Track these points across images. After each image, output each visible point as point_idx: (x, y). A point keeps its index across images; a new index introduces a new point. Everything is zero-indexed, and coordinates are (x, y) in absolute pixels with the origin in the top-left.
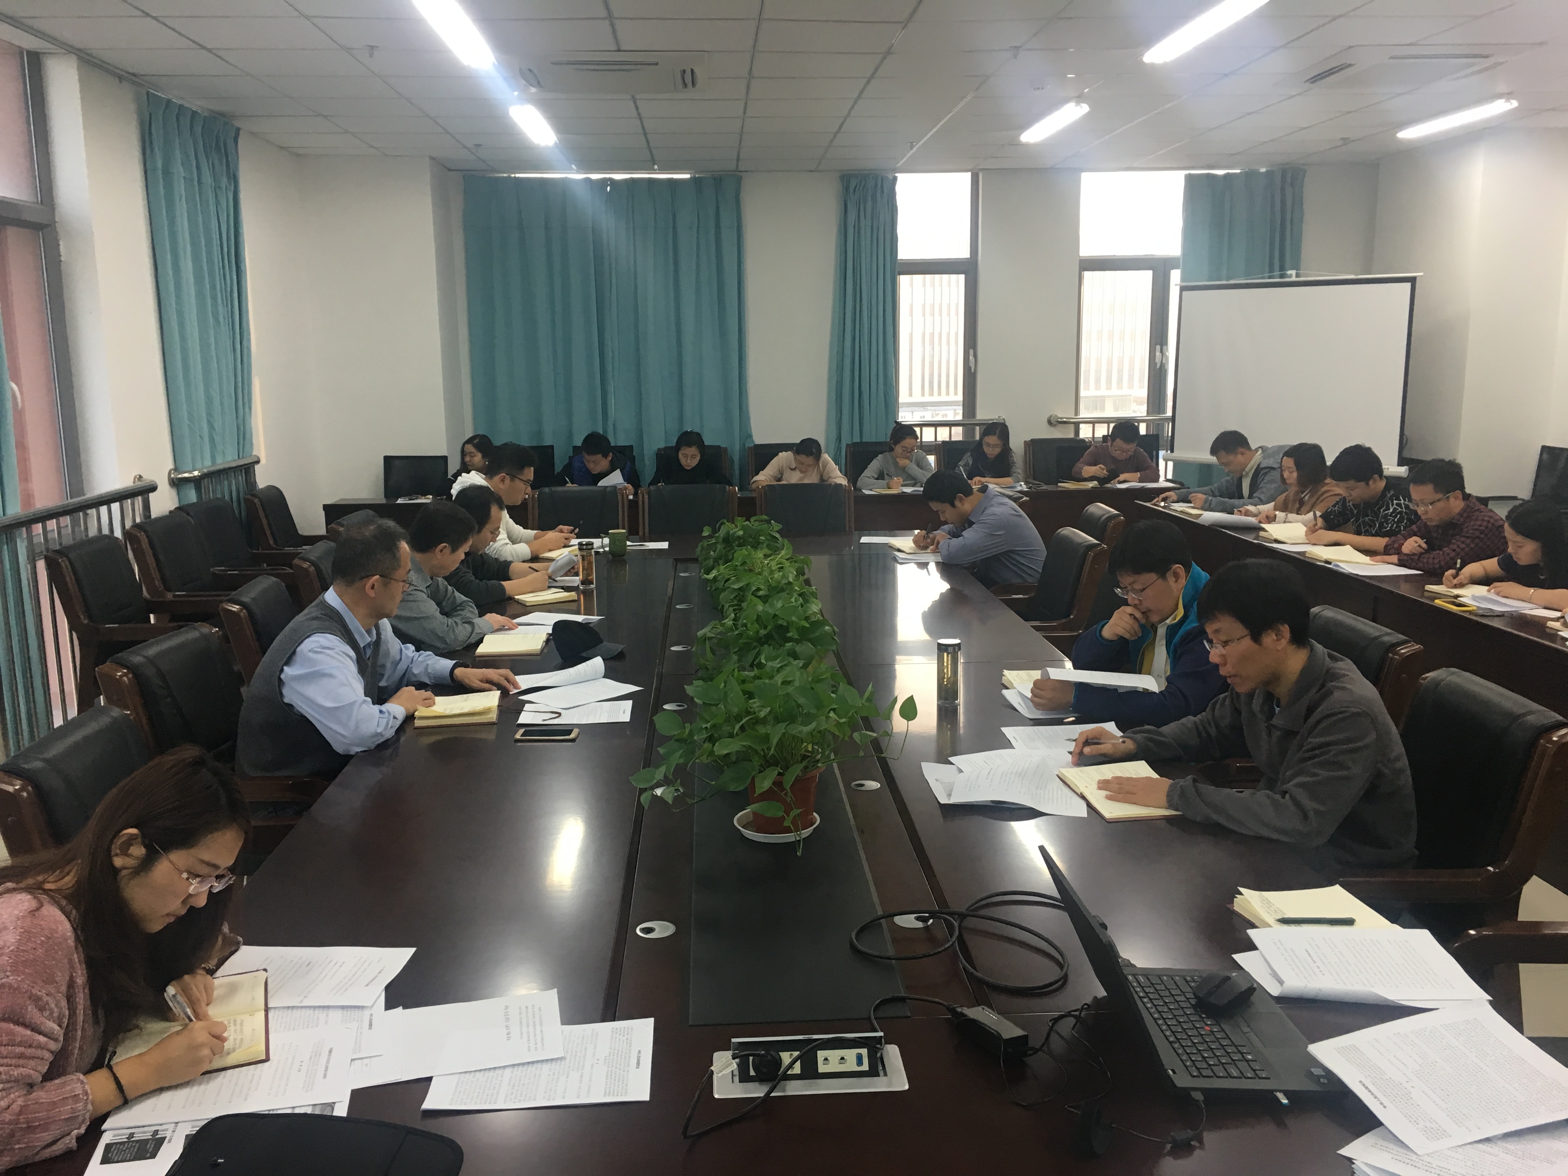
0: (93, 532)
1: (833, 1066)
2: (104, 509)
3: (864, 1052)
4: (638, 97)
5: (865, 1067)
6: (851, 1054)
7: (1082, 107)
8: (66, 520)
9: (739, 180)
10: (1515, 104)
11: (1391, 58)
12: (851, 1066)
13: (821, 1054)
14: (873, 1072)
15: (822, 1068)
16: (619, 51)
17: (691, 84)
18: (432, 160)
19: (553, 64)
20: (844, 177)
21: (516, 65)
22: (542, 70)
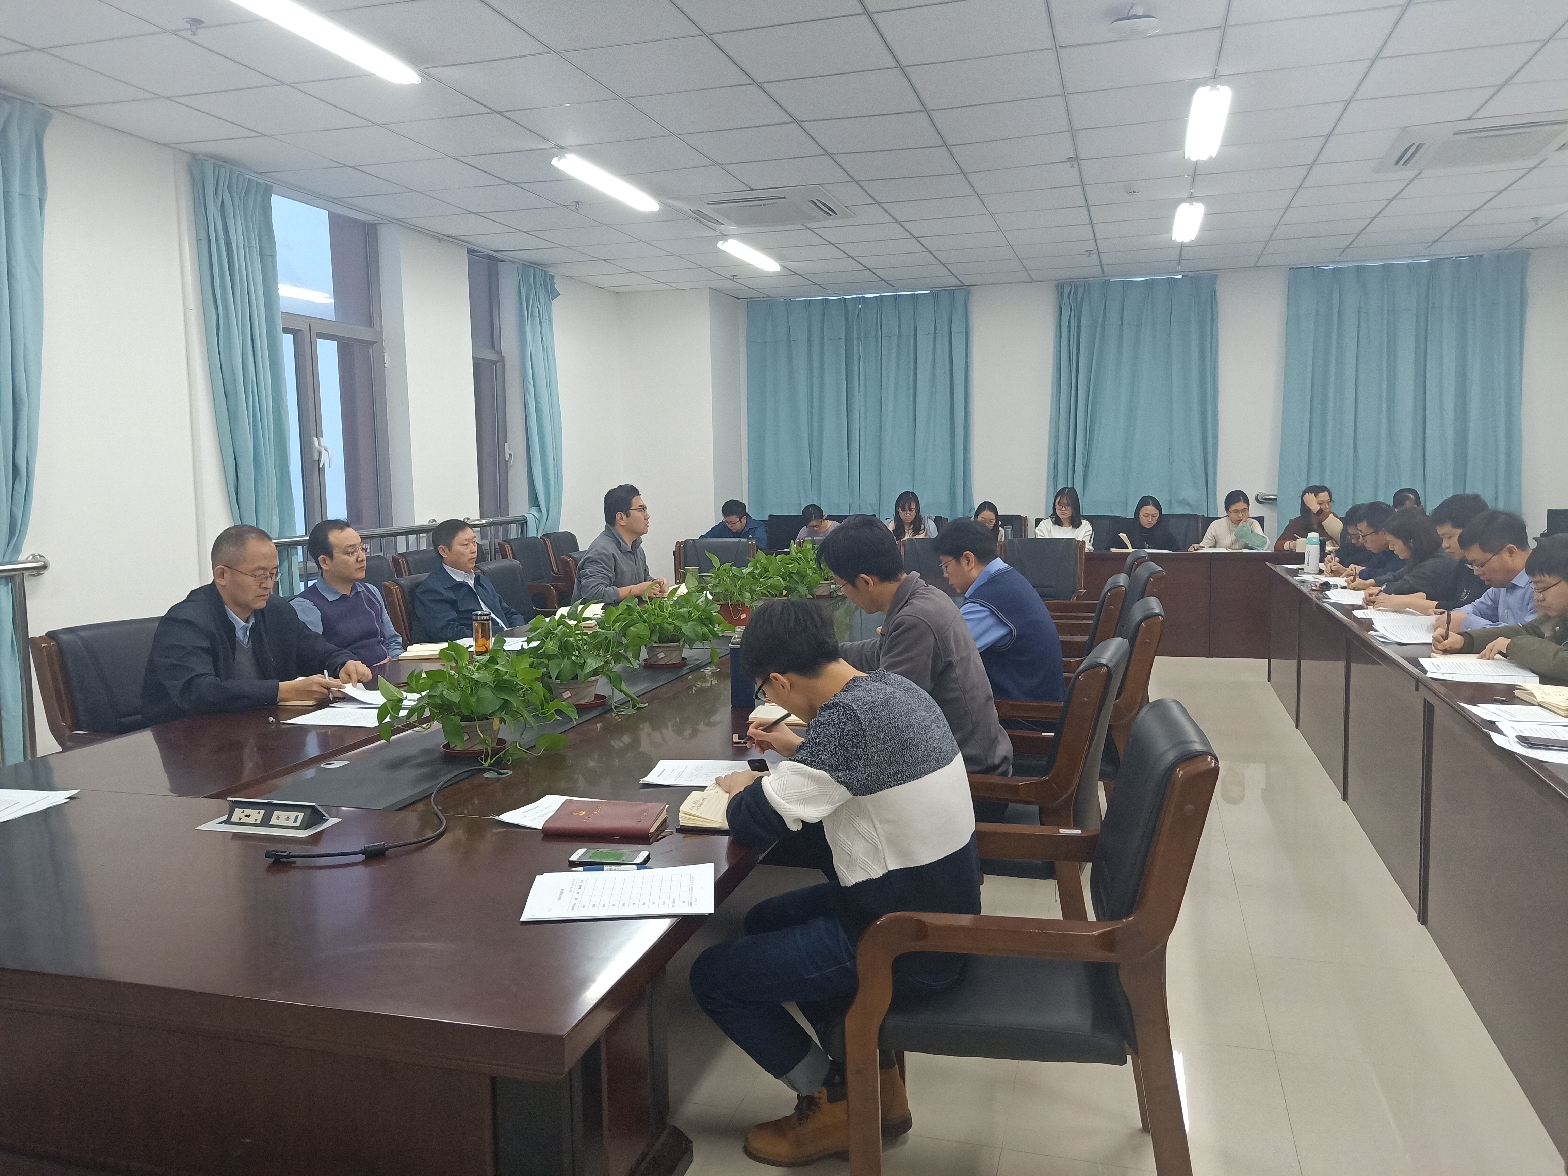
1: (280, 822)
3: (301, 815)
4: (809, 226)
5: (298, 824)
6: (293, 815)
9: (967, 295)
11: (1456, 134)
12: (290, 822)
13: (276, 813)
15: (273, 822)
16: (751, 190)
17: (830, 211)
18: (715, 291)
19: (709, 204)
20: (1059, 286)
21: (685, 207)
22: (707, 210)
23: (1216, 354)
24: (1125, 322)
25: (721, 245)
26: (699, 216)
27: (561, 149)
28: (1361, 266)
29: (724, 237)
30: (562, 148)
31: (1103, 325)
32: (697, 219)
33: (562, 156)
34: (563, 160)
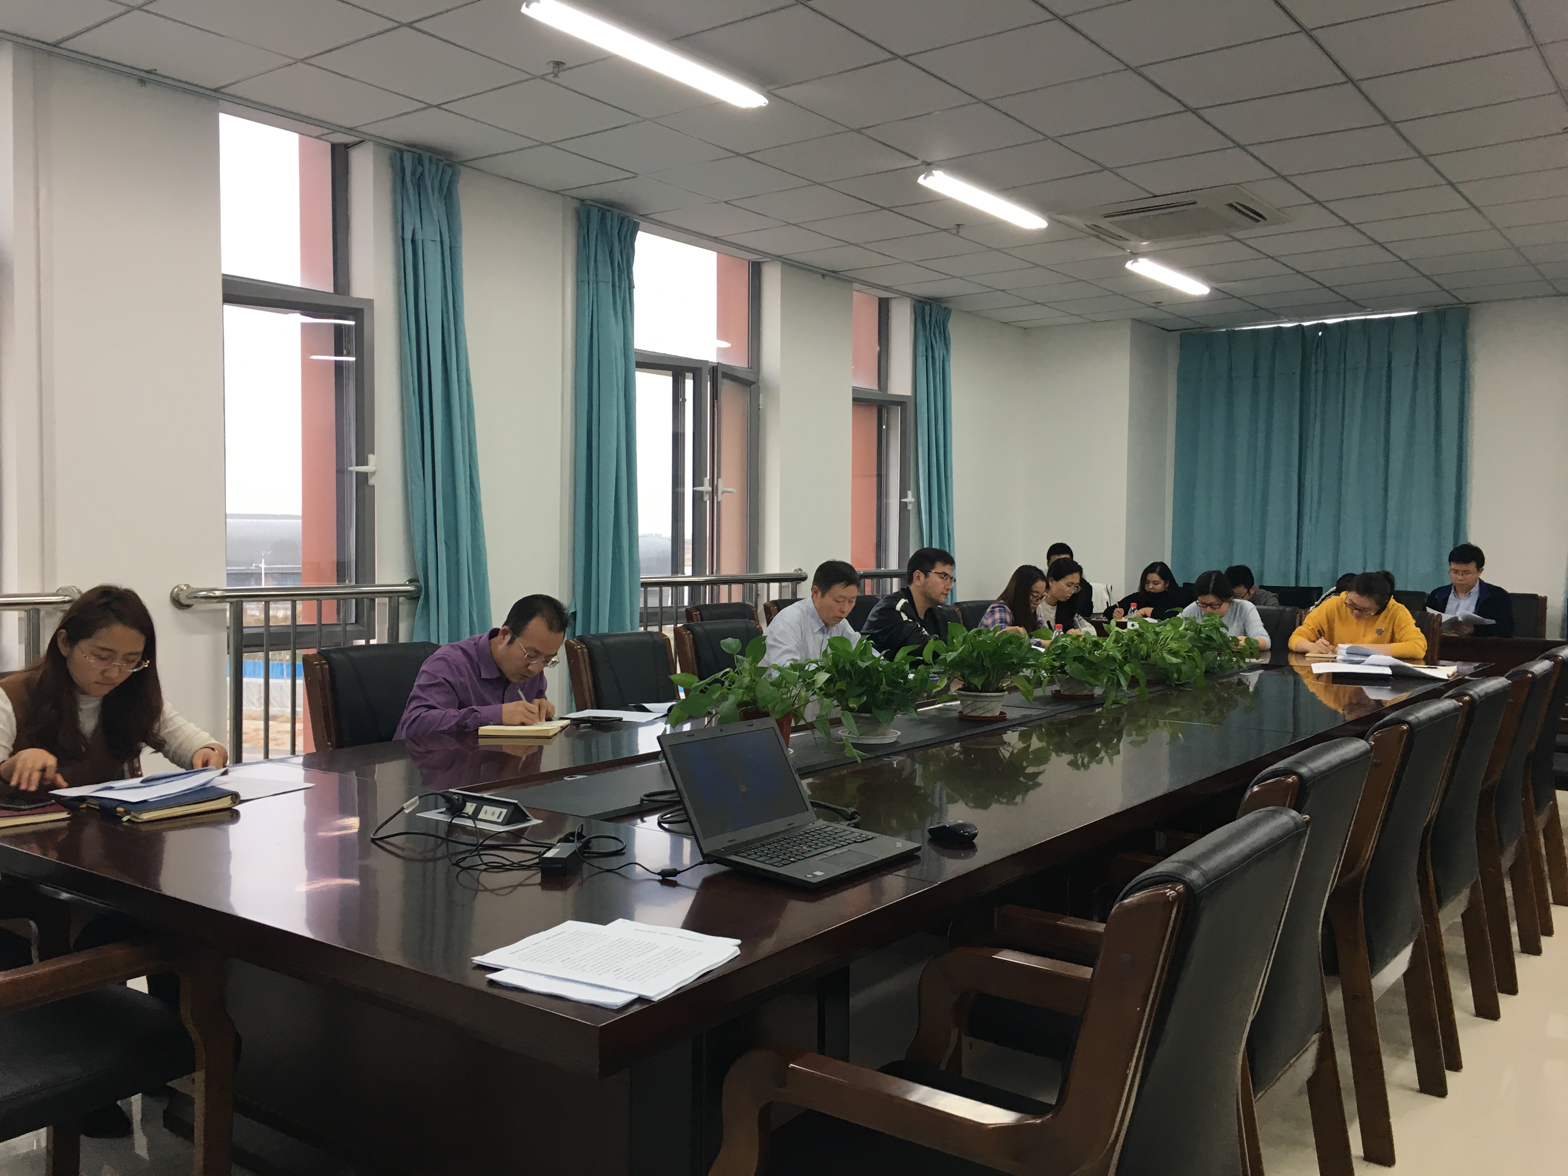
1: (487, 816)
3: (504, 811)
5: (500, 820)
6: (498, 811)
9: (1467, 312)
12: (495, 818)
13: (485, 808)
15: (481, 816)
16: (1155, 196)
17: (1257, 216)
18: (1137, 322)
19: (1105, 217)
21: (1079, 222)
22: (1105, 224)
25: (1130, 266)
26: (1098, 233)
27: (928, 166)
29: (1135, 255)
30: (929, 164)
32: (1097, 237)
33: (929, 173)
34: (930, 178)
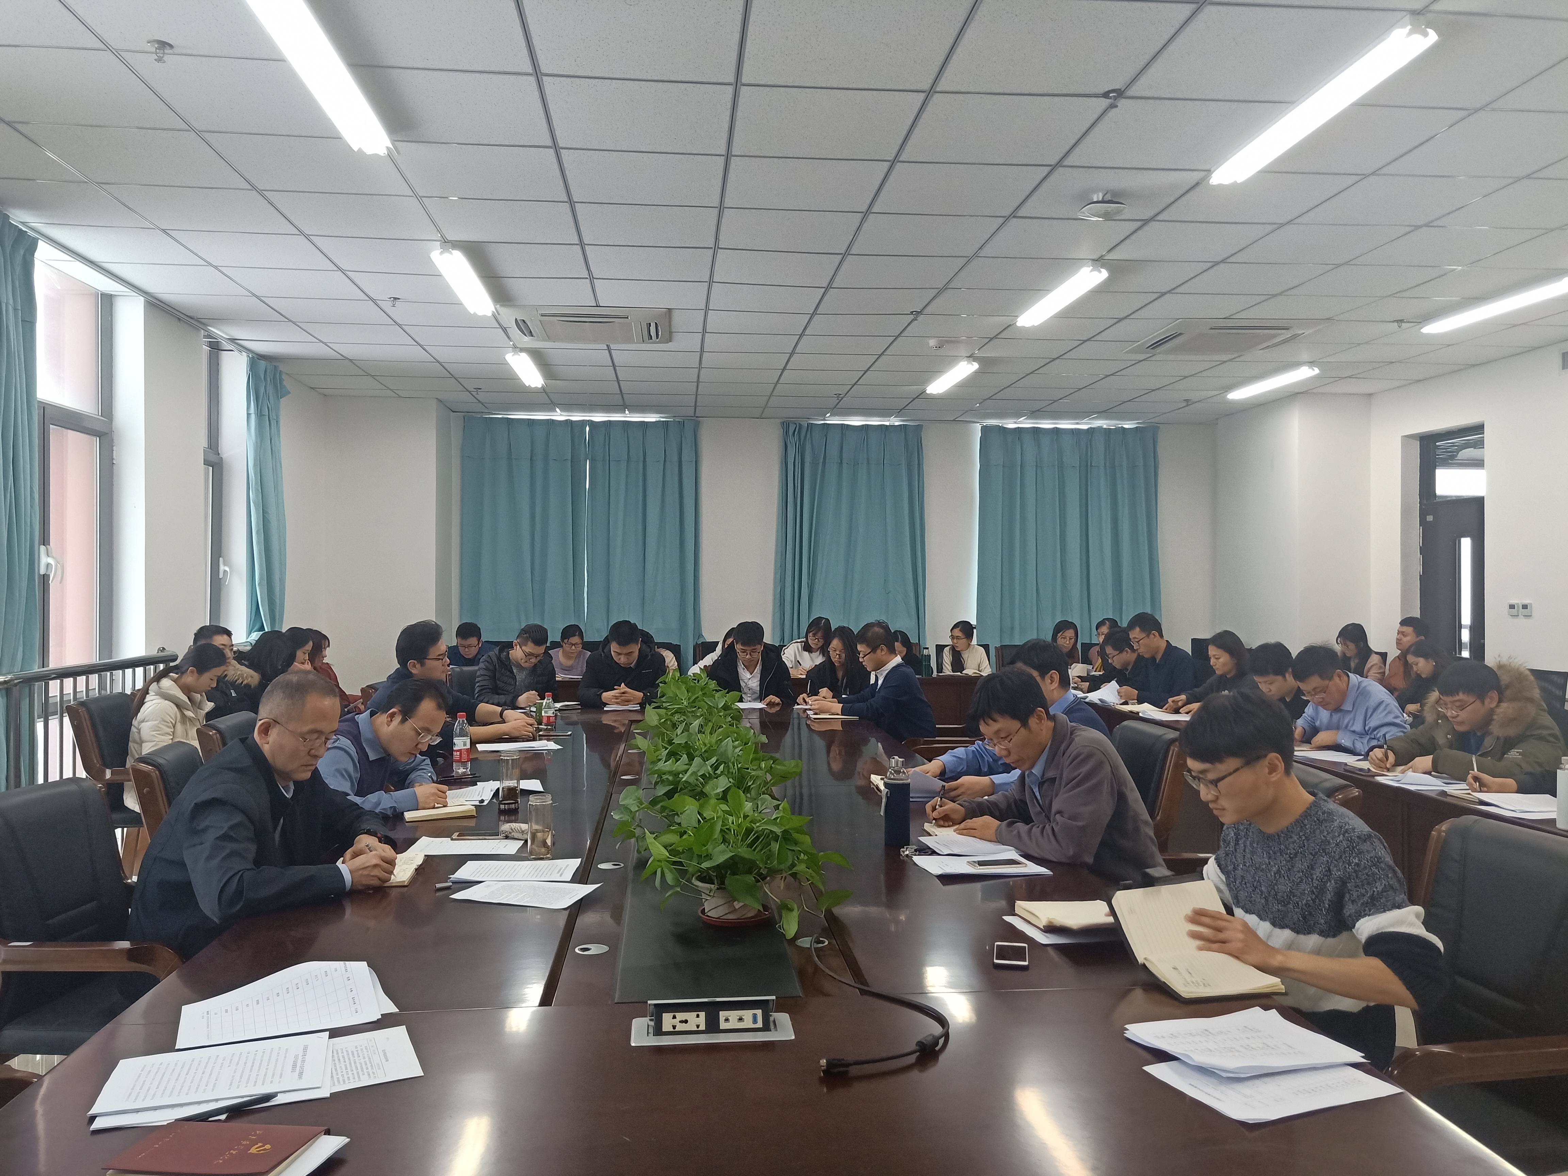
0: (118, 689)
1: (733, 1024)
2: (129, 672)
3: (759, 1012)
4: (612, 346)
5: (760, 1024)
6: (748, 1014)
7: (973, 365)
8: (94, 678)
9: (697, 426)
10: (1316, 371)
11: (1211, 329)
12: (748, 1023)
13: (723, 1014)
14: (766, 1028)
15: (723, 1025)
16: (597, 306)
17: (655, 336)
18: (439, 401)
20: (785, 424)
21: (511, 316)
23: (923, 497)
24: (844, 461)
25: (509, 357)
26: (516, 326)
28: (1037, 428)
29: (516, 349)
30: (446, 242)
31: (824, 463)
33: (446, 251)
